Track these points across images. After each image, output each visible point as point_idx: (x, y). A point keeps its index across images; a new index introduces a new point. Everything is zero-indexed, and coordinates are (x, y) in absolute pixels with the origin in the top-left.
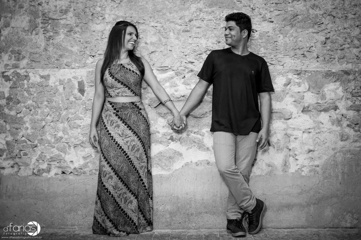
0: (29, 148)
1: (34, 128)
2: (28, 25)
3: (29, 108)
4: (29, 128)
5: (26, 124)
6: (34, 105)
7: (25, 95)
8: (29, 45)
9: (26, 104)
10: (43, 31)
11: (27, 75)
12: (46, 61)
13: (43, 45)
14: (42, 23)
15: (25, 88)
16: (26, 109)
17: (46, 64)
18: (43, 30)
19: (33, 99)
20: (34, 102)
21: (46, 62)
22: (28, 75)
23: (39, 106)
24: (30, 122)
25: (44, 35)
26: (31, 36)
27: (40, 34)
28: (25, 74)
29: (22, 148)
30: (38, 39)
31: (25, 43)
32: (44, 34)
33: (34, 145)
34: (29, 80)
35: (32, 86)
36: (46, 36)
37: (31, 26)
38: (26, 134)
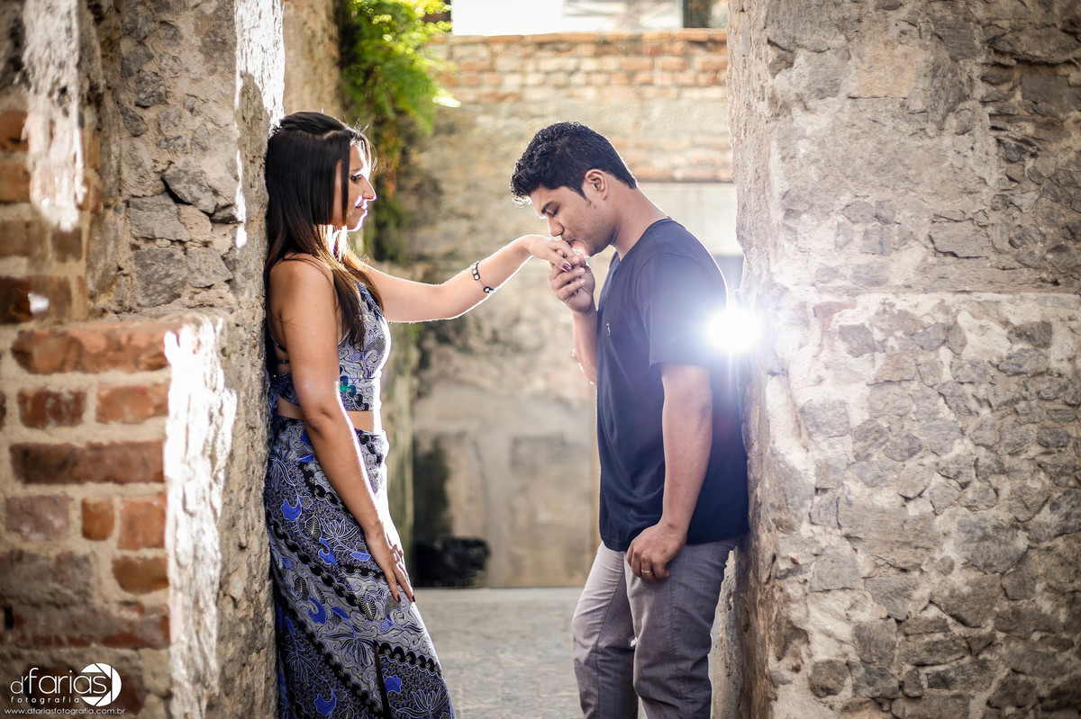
0: (956, 652)
1: (980, 563)
2: (924, 90)
3: (956, 477)
4: (958, 566)
5: (945, 546)
6: (982, 461)
7: (941, 416)
8: (927, 181)
9: (944, 457)
10: (990, 115)
11: (951, 321)
12: (1008, 253)
13: (991, 182)
14: (983, 79)
15: (944, 384)
16: (943, 480)
17: (1004, 269)
18: (991, 109)
19: (978, 433)
20: (983, 449)
21: (1008, 256)
22: (955, 322)
23: (1006, 466)
24: (961, 534)
25: (995, 133)
26: (936, 141)
27: (977, 131)
28: (941, 318)
29: (925, 653)
30: (970, 153)
31: (912, 172)
32: (994, 128)
33: (980, 639)
34: (963, 345)
35: (974, 376)
36: (1006, 140)
37: (937, 91)
38: (946, 593)
